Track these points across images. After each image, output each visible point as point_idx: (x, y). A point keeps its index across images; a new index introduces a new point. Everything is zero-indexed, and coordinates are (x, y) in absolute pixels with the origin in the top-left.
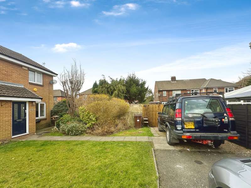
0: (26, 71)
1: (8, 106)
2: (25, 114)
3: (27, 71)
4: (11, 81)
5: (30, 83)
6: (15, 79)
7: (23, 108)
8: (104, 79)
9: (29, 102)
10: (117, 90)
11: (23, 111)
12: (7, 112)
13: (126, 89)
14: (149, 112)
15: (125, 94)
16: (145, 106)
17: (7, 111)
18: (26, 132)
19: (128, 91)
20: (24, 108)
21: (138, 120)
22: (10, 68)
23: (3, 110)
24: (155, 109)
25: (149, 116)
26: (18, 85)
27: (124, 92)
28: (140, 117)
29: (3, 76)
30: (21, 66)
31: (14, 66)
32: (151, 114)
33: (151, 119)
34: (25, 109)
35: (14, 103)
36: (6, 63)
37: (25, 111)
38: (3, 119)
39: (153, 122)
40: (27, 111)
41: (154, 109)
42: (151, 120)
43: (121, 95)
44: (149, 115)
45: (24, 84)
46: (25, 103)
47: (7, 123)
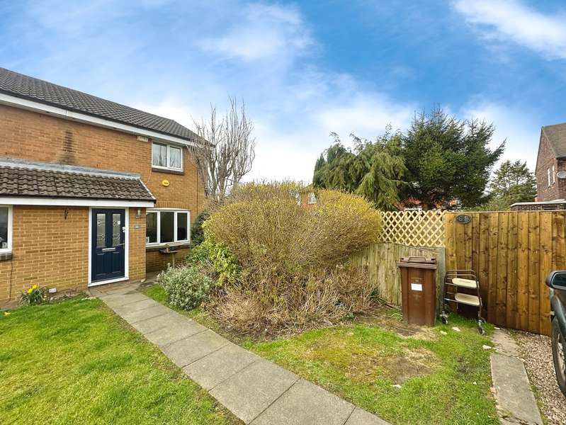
0: (145, 146)
1: (81, 218)
2: (123, 235)
3: (148, 145)
4: (115, 167)
5: (154, 171)
6: (123, 164)
7: (116, 223)
8: (338, 145)
9: (130, 208)
10: (372, 171)
11: (119, 229)
12: (78, 231)
13: (407, 165)
14: (487, 249)
15: (402, 178)
16: (460, 220)
17: (78, 229)
18: (123, 275)
19: (413, 171)
20: (119, 223)
21: (416, 287)
22: (114, 141)
23: (69, 227)
24: (532, 237)
25: (486, 270)
26: (129, 175)
27: (397, 175)
28: (425, 273)
29: (100, 158)
30: (135, 136)
31: (120, 137)
32: (502, 261)
33: (501, 286)
34: (123, 224)
35: (97, 211)
36: (106, 133)
37: (122, 230)
38: (69, 246)
39: (515, 304)
40: (126, 229)
41: (523, 233)
42: (501, 293)
43: (388, 185)
44: (487, 261)
45: (142, 172)
46: (121, 211)
47: (77, 254)
